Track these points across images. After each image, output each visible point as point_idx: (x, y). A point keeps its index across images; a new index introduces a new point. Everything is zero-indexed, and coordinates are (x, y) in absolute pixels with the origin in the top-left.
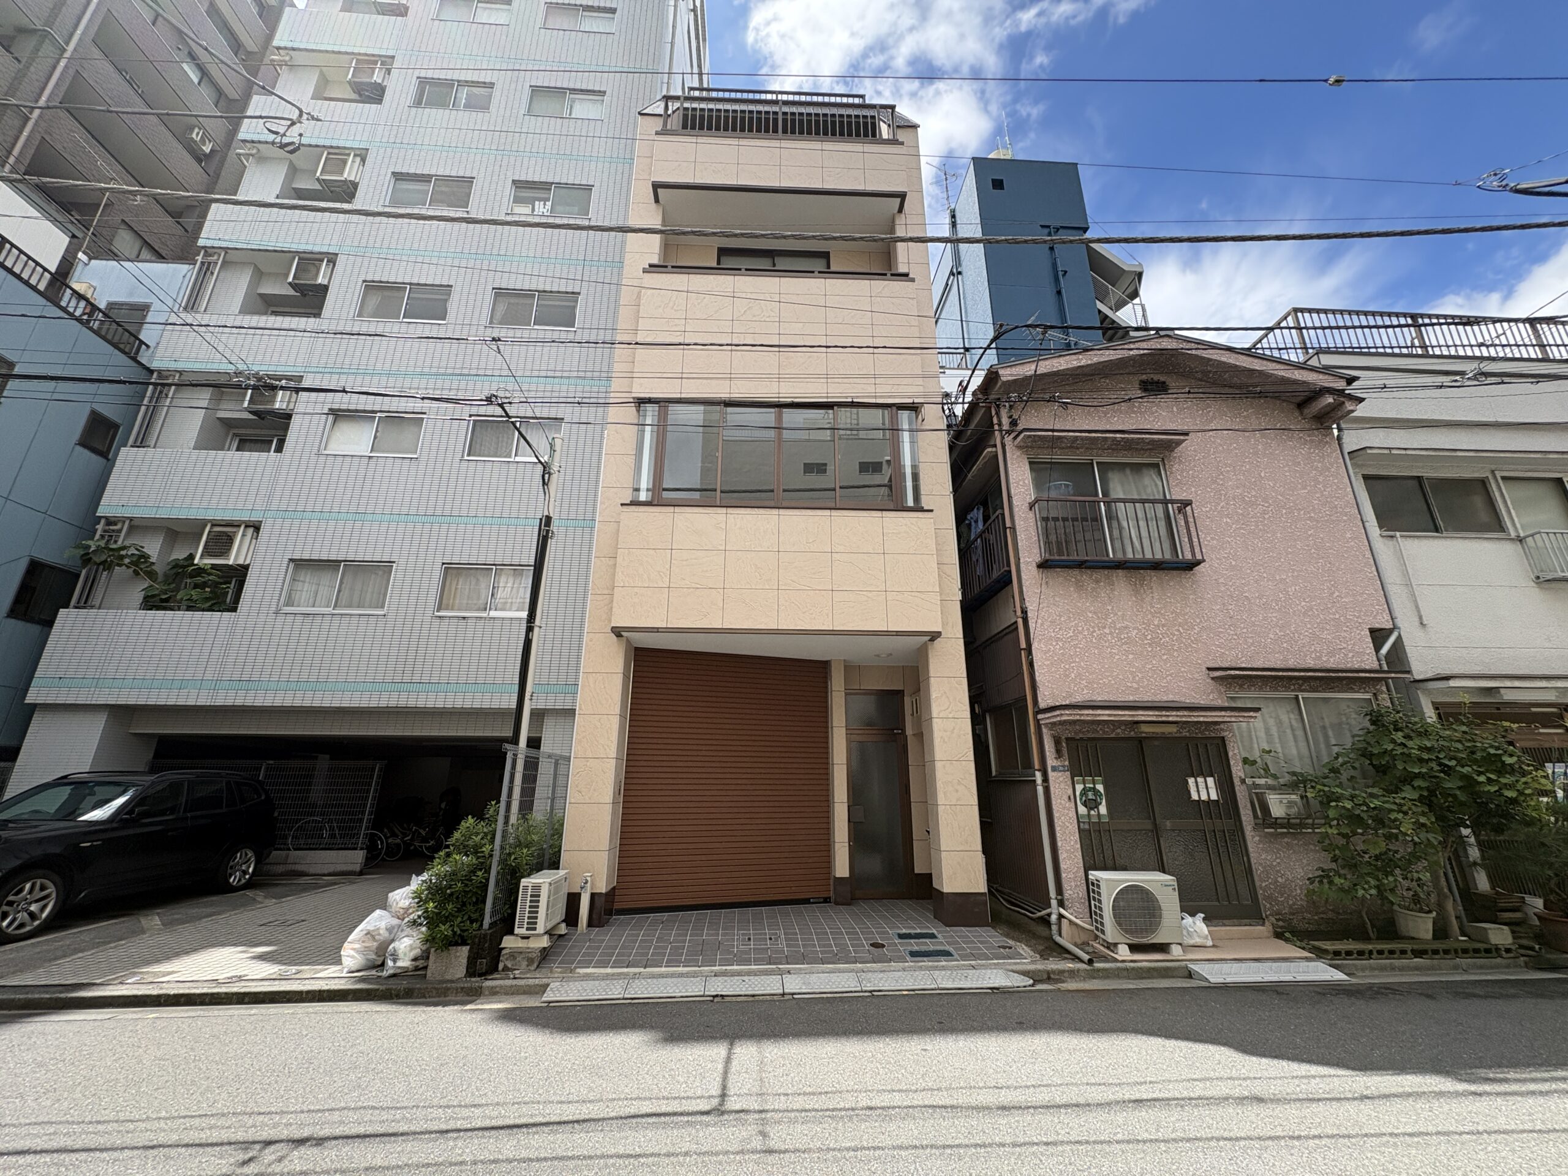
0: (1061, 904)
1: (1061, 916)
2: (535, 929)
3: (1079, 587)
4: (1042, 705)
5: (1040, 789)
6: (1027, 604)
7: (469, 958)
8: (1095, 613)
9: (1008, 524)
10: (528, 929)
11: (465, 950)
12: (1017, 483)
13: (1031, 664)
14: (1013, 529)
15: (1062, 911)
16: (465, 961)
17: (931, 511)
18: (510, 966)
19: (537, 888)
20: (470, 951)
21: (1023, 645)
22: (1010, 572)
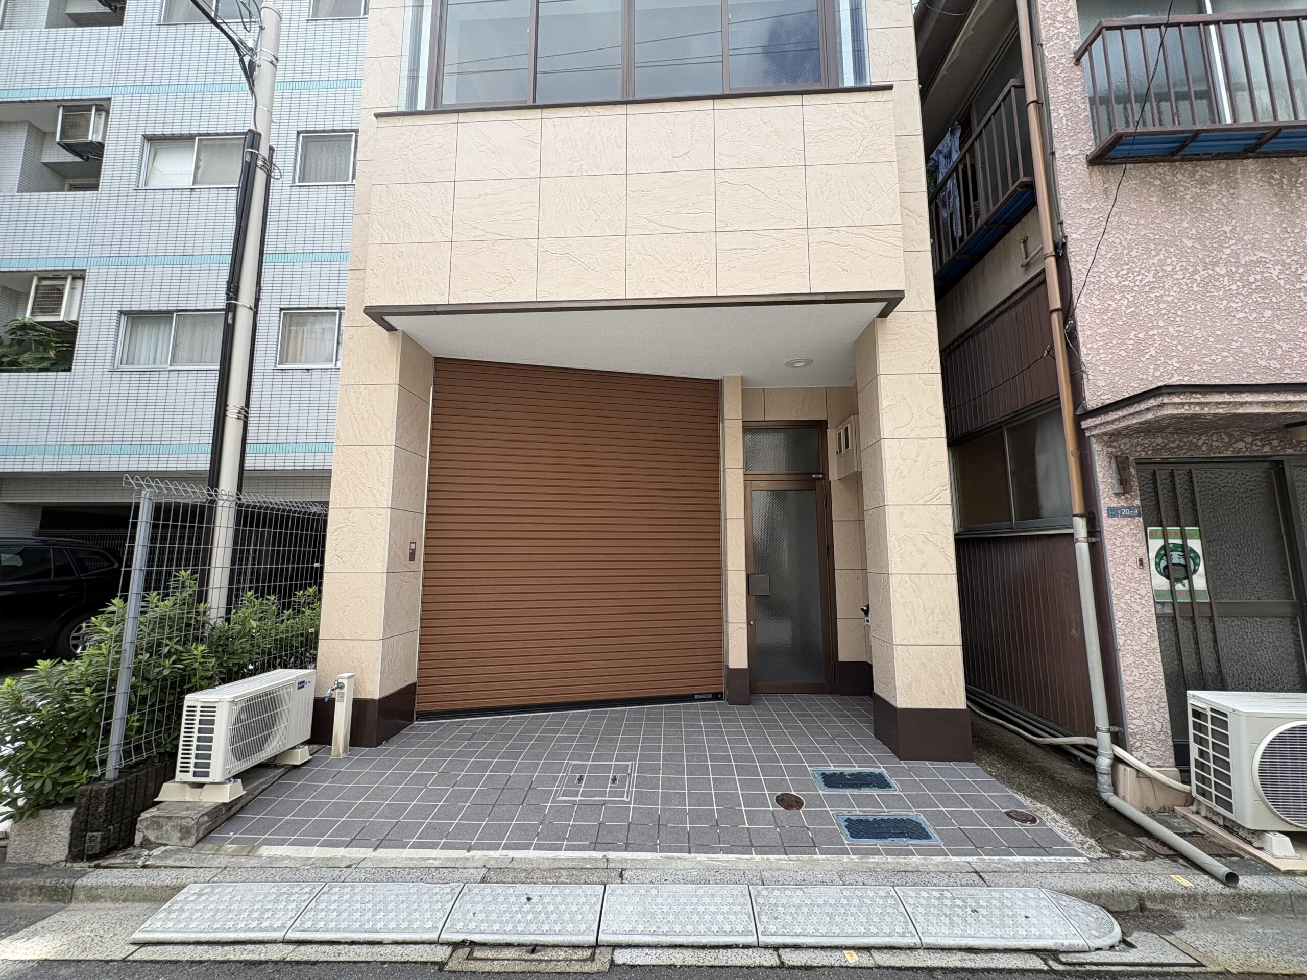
0: (1118, 739)
1: (1117, 760)
2: (206, 775)
3: (1169, 194)
4: (1092, 401)
5: (1082, 549)
6: (1067, 230)
7: (73, 829)
8: (1199, 239)
9: (1031, 95)
10: (195, 774)
11: (64, 818)
12: (1054, 18)
13: (1071, 337)
14: (1042, 104)
15: (1120, 752)
16: (66, 834)
17: (890, 88)
18: (152, 838)
19: (210, 709)
20: (76, 816)
21: (1056, 302)
22: (1031, 187)
